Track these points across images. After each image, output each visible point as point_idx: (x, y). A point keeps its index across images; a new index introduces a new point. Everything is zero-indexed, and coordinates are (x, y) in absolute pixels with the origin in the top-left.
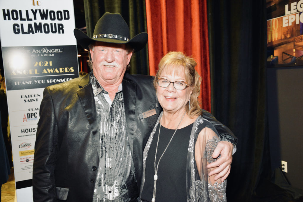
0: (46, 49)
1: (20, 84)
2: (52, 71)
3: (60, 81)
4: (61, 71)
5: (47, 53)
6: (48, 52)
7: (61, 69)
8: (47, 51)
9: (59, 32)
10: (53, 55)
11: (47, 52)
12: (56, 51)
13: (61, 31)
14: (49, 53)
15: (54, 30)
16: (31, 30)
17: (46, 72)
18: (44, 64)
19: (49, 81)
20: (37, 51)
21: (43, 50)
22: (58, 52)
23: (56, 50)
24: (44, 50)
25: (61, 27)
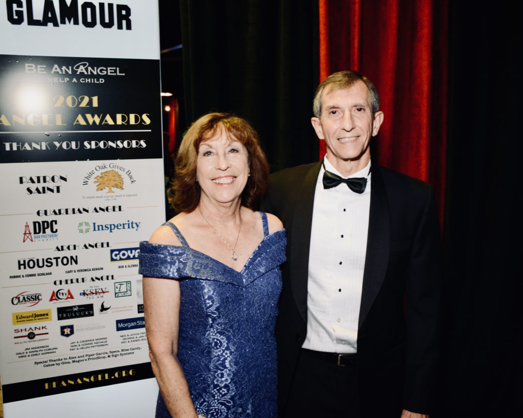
0: (84, 65)
1: (18, 148)
2: (97, 120)
3: (117, 145)
4: (119, 121)
5: (87, 76)
6: (91, 72)
7: (119, 117)
8: (87, 69)
9: (120, 27)
10: (102, 81)
11: (87, 72)
12: (110, 71)
13: (124, 22)
14: (92, 76)
15: (107, 20)
16: (50, 15)
17: (83, 122)
18: (80, 103)
19: (90, 144)
20: (64, 68)
21: (78, 67)
22: (115, 74)
23: (109, 68)
24: (81, 67)
25: (124, 12)
